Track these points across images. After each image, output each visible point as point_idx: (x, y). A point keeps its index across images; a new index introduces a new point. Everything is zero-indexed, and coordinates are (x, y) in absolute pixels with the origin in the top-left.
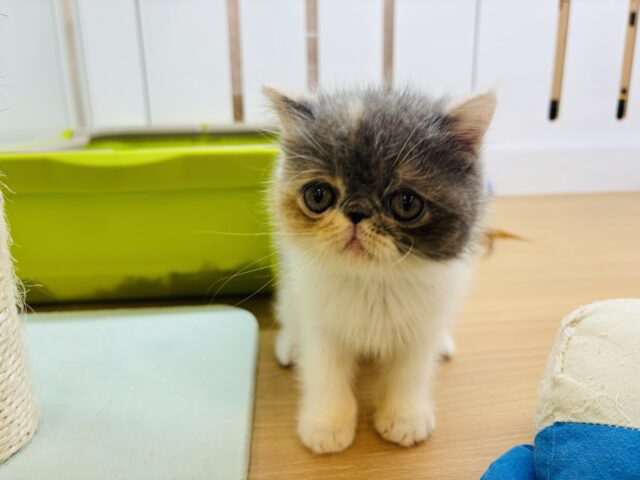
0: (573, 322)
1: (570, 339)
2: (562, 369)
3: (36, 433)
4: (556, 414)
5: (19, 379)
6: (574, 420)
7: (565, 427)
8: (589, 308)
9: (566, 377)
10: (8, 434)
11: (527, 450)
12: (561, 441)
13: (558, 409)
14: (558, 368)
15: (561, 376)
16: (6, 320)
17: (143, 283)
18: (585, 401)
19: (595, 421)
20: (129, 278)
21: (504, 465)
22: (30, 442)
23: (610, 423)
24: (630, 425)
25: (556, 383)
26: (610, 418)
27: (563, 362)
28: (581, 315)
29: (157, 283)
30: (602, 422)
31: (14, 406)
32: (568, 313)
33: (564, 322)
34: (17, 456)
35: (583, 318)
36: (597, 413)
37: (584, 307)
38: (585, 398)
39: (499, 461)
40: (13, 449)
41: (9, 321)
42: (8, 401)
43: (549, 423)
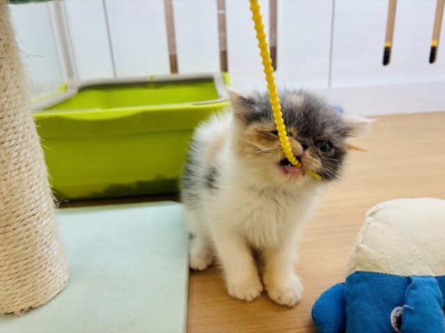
0: (372, 214)
1: (369, 224)
2: (363, 242)
3: (69, 281)
4: (357, 267)
5: (59, 253)
6: (365, 270)
7: (361, 274)
8: (381, 205)
9: (364, 247)
10: (55, 283)
11: (343, 285)
12: (358, 282)
13: (358, 264)
14: (360, 241)
15: (362, 245)
16: (50, 221)
17: (120, 188)
18: (372, 261)
19: (376, 271)
20: (112, 185)
21: (329, 294)
22: (66, 287)
23: (384, 273)
24: (395, 274)
25: (358, 250)
26: (384, 269)
27: (363, 237)
28: (376, 210)
29: (129, 187)
30: (380, 271)
31: (57, 268)
32: (370, 208)
33: (367, 214)
34: (60, 295)
35: (377, 211)
36: (377, 266)
37: (379, 205)
38: (372, 259)
39: (326, 292)
40: (58, 291)
41: (52, 221)
42: (54, 265)
43: (353, 272)
